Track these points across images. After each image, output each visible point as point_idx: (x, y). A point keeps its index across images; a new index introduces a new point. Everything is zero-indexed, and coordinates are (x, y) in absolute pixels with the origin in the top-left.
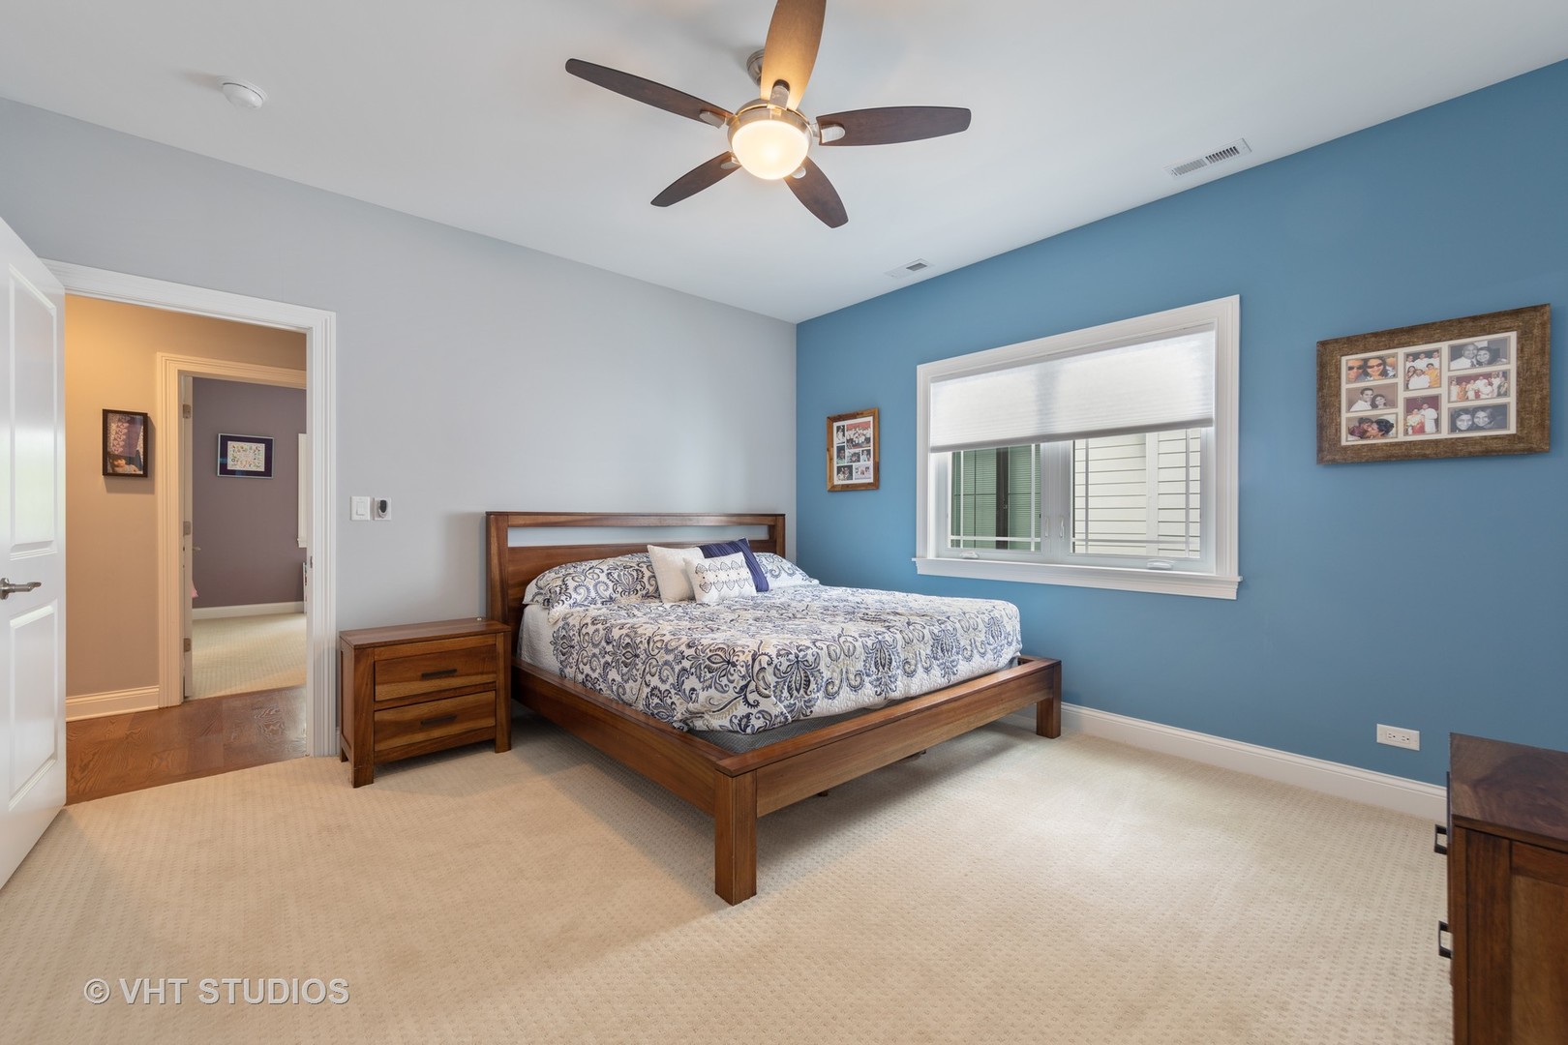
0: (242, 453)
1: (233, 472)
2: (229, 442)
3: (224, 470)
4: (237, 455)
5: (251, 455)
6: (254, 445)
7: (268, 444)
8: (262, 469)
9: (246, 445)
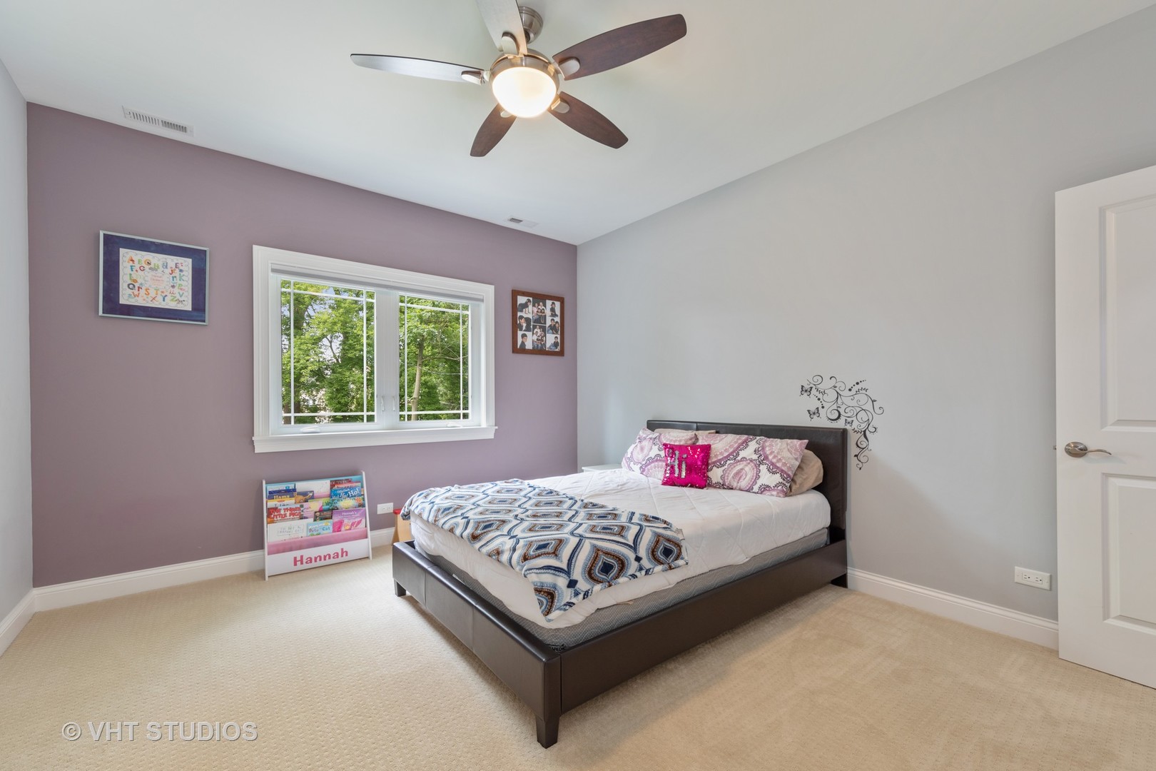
0: (149, 274)
1: (129, 310)
2: (122, 251)
3: (113, 305)
4: (139, 276)
5: (167, 278)
6: (172, 260)
7: (199, 258)
8: (187, 306)
9: (157, 259)
